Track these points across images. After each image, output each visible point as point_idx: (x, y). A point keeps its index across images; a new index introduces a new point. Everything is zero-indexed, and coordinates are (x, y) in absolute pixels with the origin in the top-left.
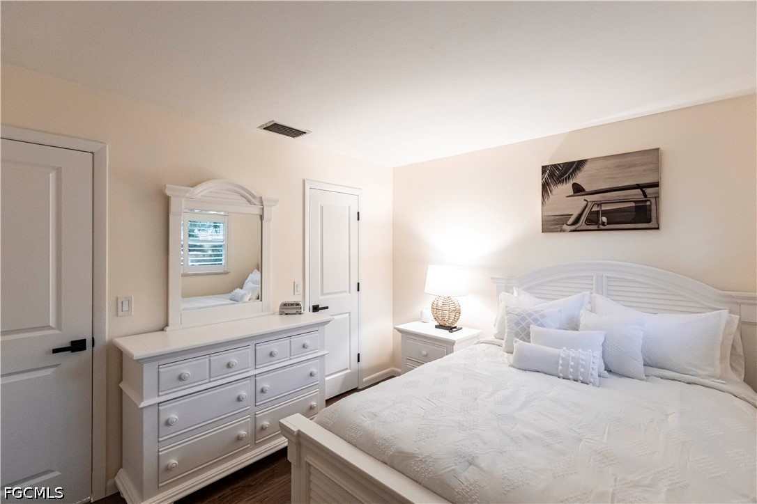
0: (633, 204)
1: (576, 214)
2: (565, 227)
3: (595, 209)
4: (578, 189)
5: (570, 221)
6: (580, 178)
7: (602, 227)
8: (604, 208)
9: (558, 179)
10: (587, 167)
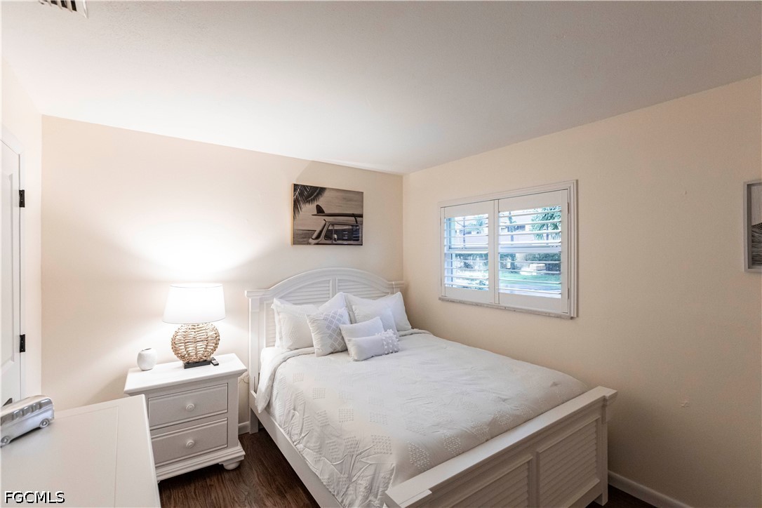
0: (351, 227)
1: (318, 230)
2: (311, 240)
3: (330, 228)
4: (320, 211)
5: (314, 237)
6: (322, 202)
7: (334, 242)
8: (337, 227)
9: (306, 198)
10: (326, 194)
